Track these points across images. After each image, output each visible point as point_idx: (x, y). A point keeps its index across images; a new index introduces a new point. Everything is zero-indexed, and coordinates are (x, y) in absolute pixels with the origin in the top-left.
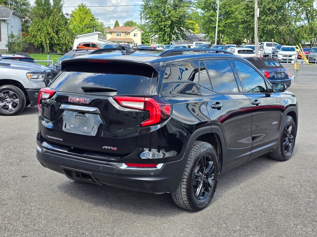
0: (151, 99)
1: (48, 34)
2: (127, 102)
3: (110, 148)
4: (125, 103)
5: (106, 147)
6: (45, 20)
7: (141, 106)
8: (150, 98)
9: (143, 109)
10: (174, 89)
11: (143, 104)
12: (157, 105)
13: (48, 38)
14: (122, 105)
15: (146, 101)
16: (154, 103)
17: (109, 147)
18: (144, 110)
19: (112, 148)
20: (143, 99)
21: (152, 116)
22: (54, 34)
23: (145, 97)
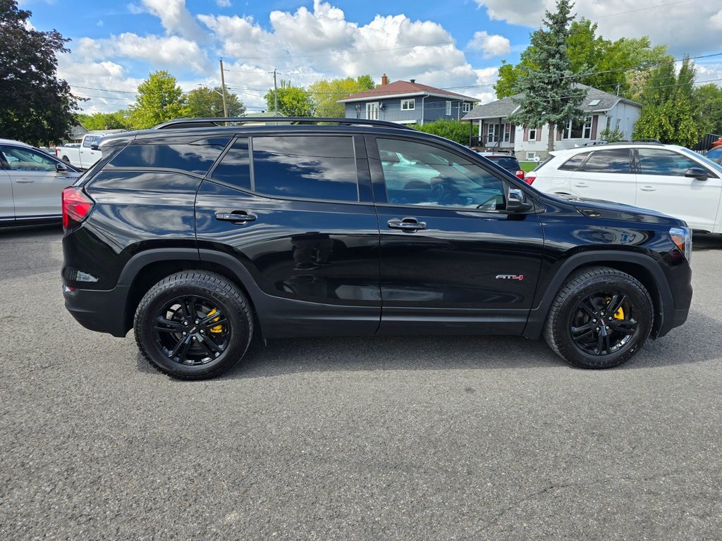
1: (661, 126)
6: (659, 108)
13: (660, 133)
22: (668, 126)
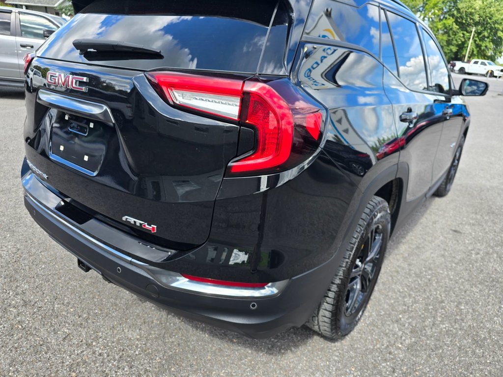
0: (263, 88)
2: (188, 94)
3: (140, 224)
4: (180, 97)
5: (132, 220)
7: (230, 108)
8: (261, 85)
9: (236, 118)
10: (319, 62)
11: (237, 101)
12: (280, 107)
14: (171, 103)
15: (249, 93)
16: (275, 103)
17: (138, 222)
18: (240, 122)
19: (145, 226)
20: (237, 84)
21: (264, 144)
23: (244, 78)
